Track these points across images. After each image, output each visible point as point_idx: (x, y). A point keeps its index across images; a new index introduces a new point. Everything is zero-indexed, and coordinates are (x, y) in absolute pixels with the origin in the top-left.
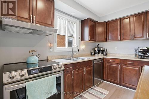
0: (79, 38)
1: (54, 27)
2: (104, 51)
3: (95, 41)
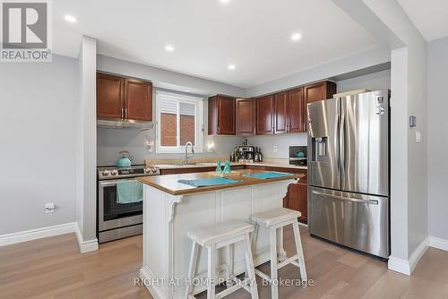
0: (203, 130)
1: (151, 120)
2: (256, 153)
3: (235, 134)
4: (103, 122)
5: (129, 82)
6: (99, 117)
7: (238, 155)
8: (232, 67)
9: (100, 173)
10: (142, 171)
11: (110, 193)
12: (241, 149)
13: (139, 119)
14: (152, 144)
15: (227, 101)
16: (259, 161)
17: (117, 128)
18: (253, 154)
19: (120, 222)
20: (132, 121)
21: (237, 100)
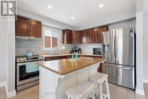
1: (41, 37)
2: (79, 50)
3: (72, 44)
4: (18, 37)
5: (31, 21)
6: (16, 35)
7: (73, 51)
8: (73, 18)
9: (18, 60)
10: (37, 58)
11: (23, 68)
12: (74, 49)
13: (36, 37)
14: (41, 47)
15: (70, 32)
16: (81, 53)
17: (26, 40)
18: (78, 51)
19: (27, 81)
20: (32, 37)
21: (73, 31)
